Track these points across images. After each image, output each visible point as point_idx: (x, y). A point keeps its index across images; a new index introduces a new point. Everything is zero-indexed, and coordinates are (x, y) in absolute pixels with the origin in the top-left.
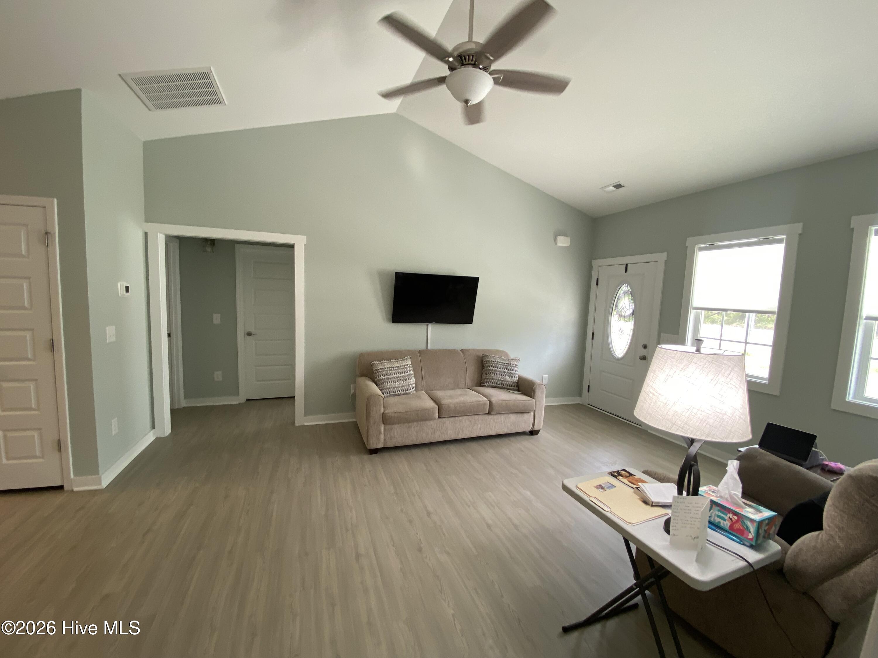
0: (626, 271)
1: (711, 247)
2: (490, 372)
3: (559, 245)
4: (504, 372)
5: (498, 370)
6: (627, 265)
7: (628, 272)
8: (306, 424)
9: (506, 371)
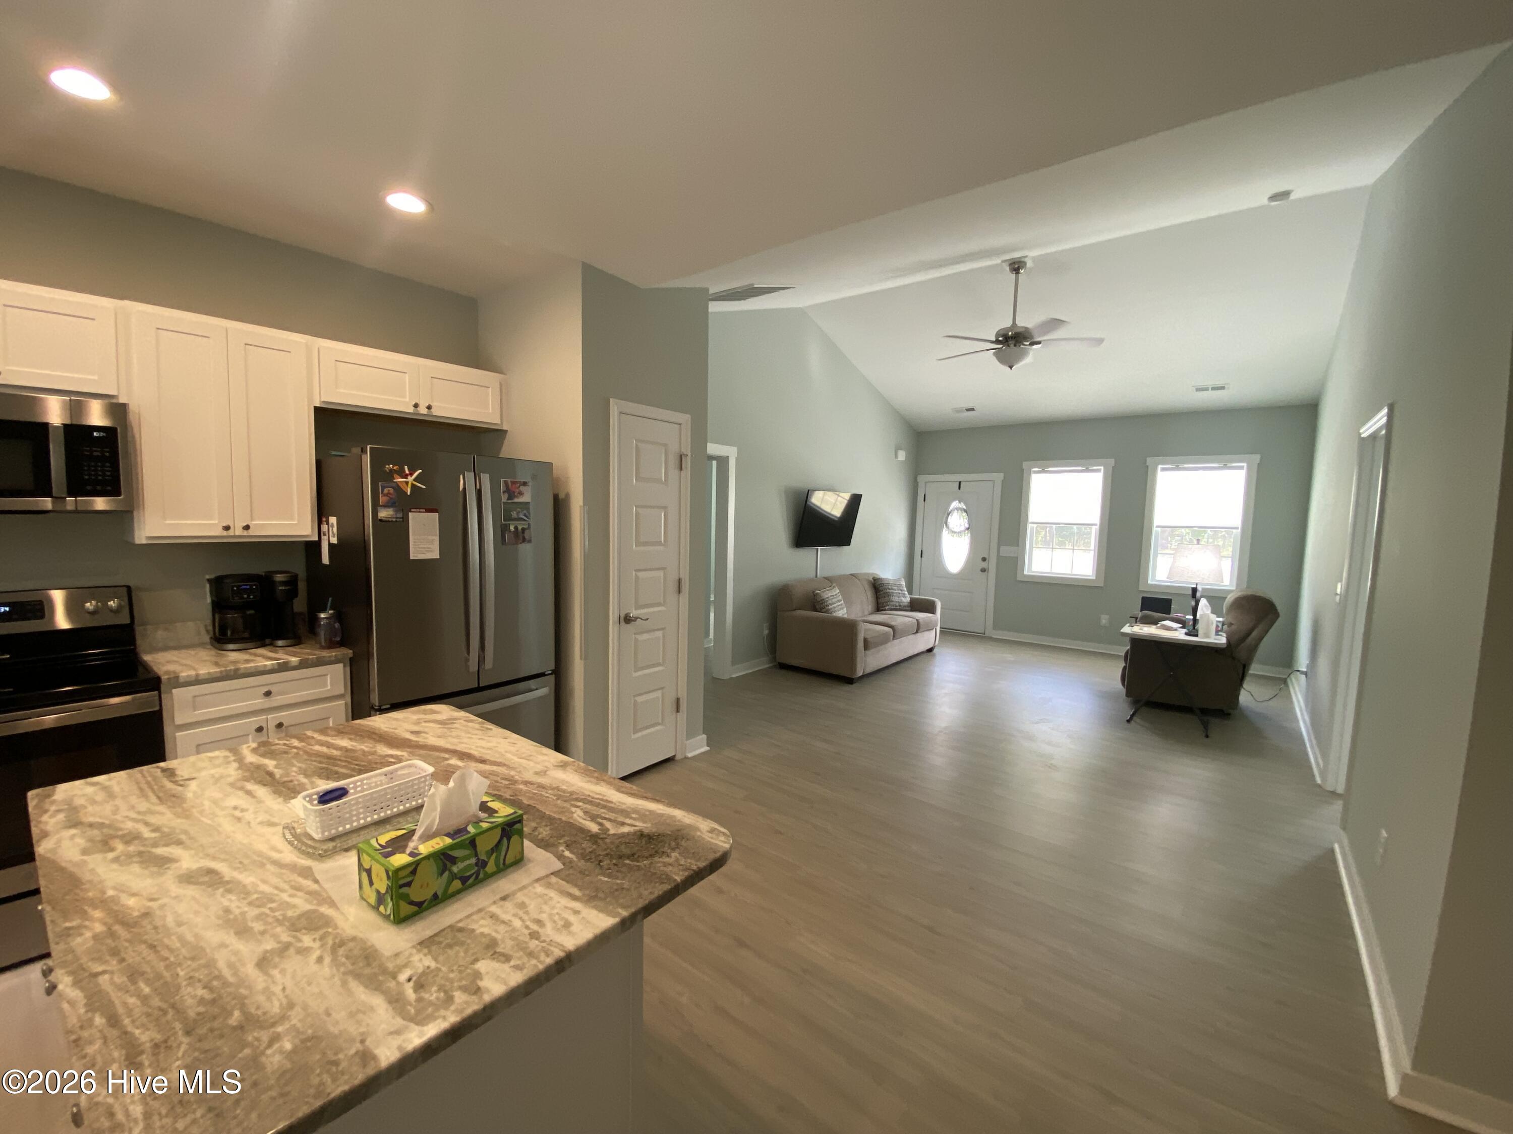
0: (959, 488)
1: (1043, 471)
2: (888, 595)
3: (899, 459)
4: (899, 593)
5: (894, 591)
6: (960, 483)
7: (961, 488)
8: (734, 676)
9: (900, 592)
